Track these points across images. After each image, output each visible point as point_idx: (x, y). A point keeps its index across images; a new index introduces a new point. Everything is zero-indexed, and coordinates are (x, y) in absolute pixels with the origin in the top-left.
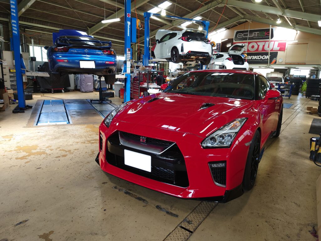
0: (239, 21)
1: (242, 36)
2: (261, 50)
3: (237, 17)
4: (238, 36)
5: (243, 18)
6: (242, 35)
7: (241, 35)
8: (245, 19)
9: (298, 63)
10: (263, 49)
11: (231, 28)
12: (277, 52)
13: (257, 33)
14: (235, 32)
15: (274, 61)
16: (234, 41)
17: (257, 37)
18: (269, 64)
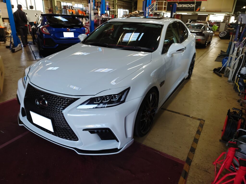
9: (216, 11)
12: (201, 2)
15: (198, 9)
18: (194, 11)
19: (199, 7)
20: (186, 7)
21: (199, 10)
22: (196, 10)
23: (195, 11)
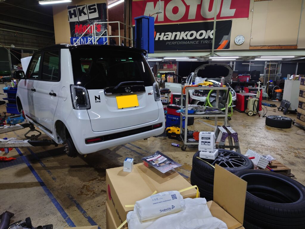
2: (194, 18)
10: (199, 15)
12: (231, 21)
15: (223, 43)
18: (213, 50)
19: (225, 37)
20: (188, 40)
21: (228, 46)
22: (217, 45)
23: (215, 48)
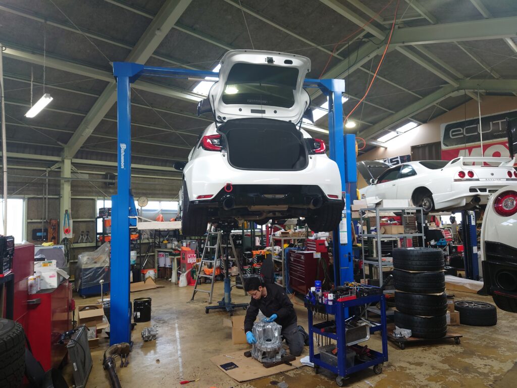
0: (447, 96)
1: (463, 134)
3: (442, 89)
4: (453, 136)
5: (458, 89)
6: (463, 131)
7: (460, 131)
8: (463, 91)
11: (431, 119)
13: (500, 121)
14: (443, 127)
16: (444, 147)
17: (502, 131)
